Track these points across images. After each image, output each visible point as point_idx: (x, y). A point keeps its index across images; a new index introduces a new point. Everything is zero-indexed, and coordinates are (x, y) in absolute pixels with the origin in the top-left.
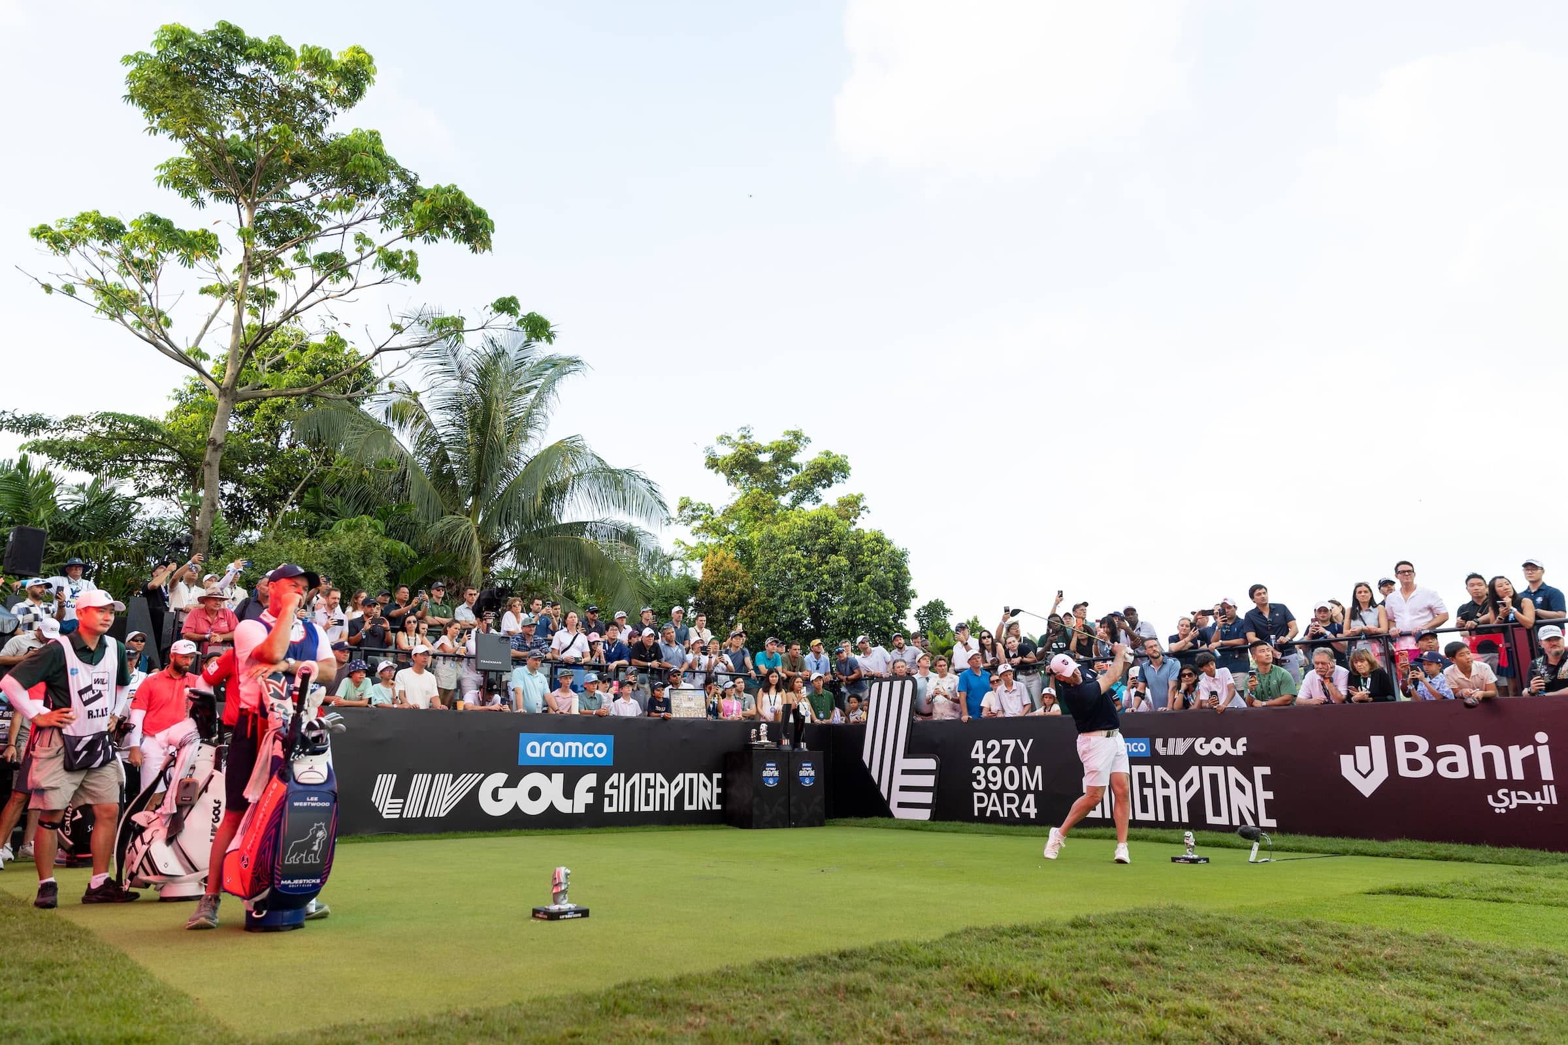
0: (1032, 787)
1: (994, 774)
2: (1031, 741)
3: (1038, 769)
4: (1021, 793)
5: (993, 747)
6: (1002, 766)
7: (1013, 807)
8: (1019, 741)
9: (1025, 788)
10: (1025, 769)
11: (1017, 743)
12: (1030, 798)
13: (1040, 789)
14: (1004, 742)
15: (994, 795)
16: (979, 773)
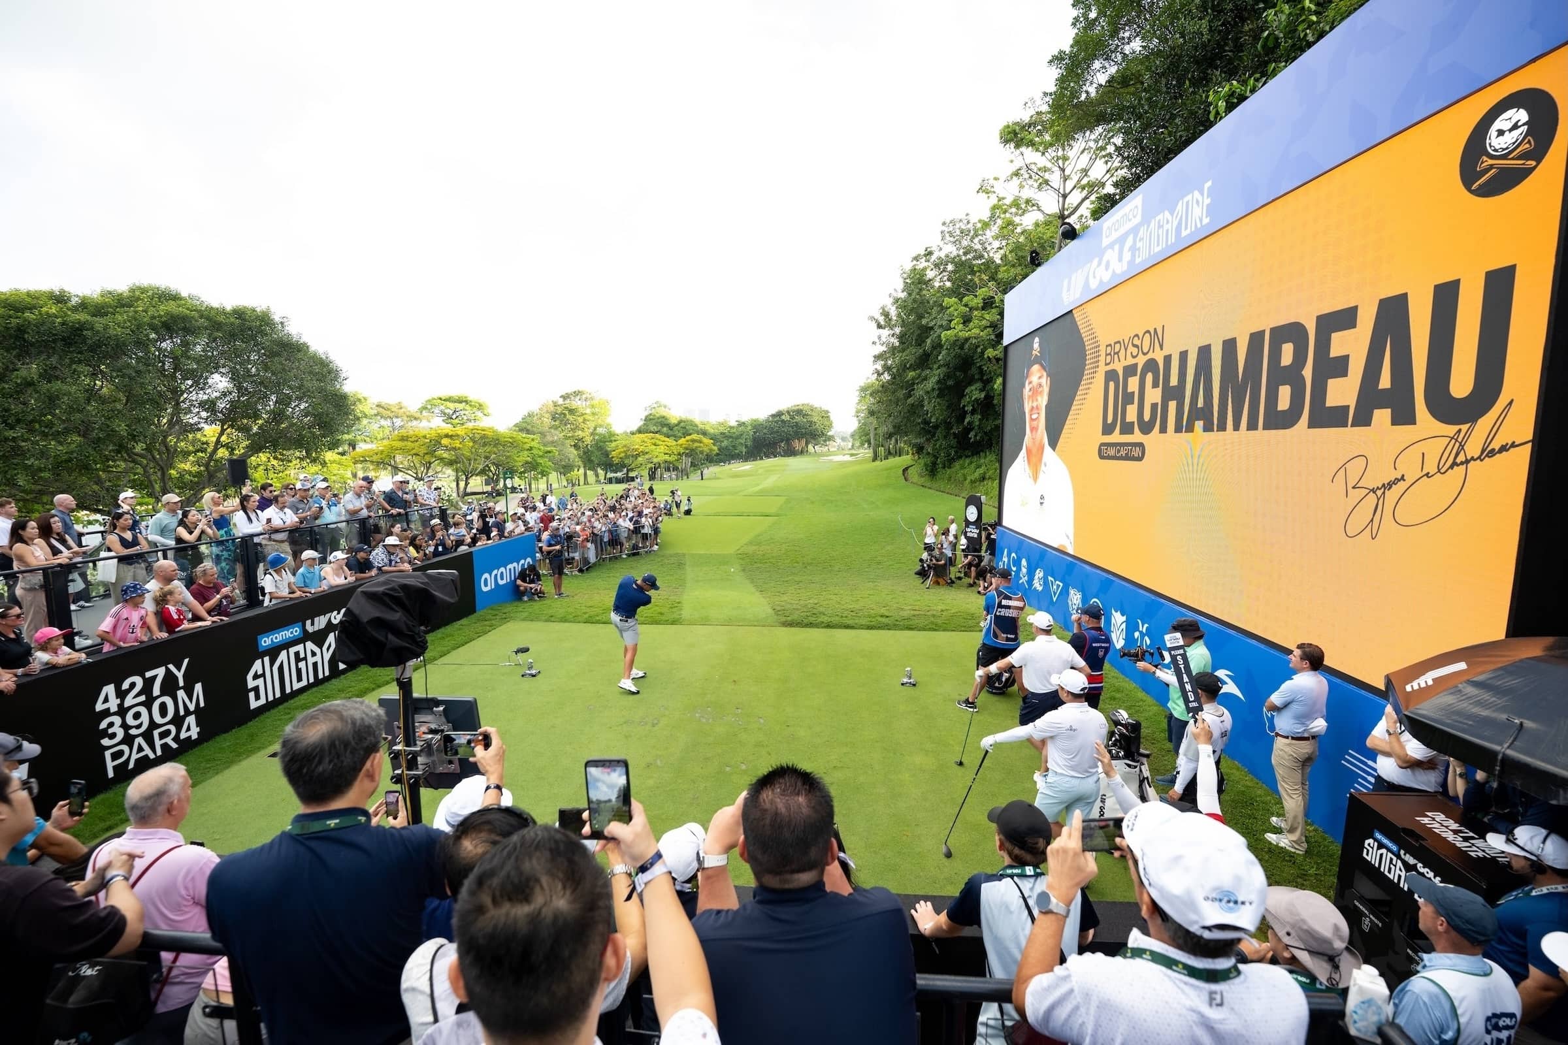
0: (192, 707)
1: (137, 716)
2: (186, 661)
3: (198, 687)
4: (178, 721)
5: (133, 685)
6: (148, 704)
7: (169, 740)
8: (171, 667)
9: (182, 713)
10: (181, 694)
11: (168, 670)
12: (191, 720)
13: (202, 704)
14: (148, 674)
15: (139, 740)
16: (111, 725)
